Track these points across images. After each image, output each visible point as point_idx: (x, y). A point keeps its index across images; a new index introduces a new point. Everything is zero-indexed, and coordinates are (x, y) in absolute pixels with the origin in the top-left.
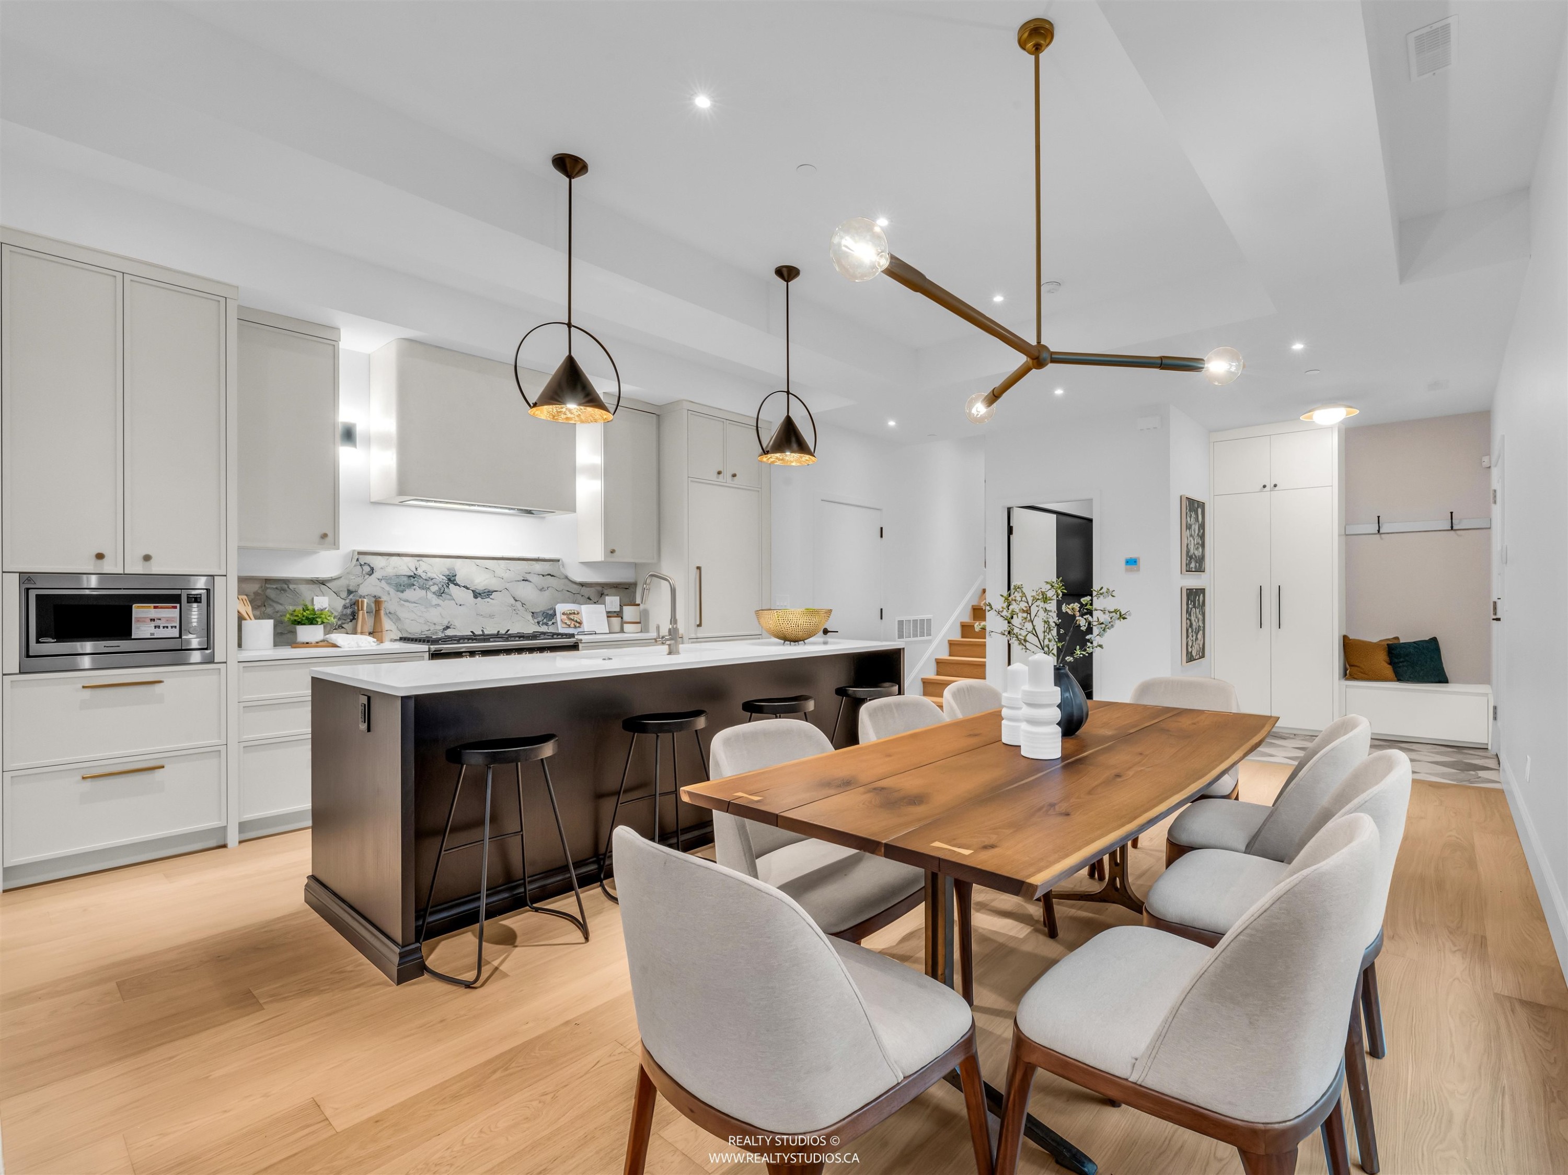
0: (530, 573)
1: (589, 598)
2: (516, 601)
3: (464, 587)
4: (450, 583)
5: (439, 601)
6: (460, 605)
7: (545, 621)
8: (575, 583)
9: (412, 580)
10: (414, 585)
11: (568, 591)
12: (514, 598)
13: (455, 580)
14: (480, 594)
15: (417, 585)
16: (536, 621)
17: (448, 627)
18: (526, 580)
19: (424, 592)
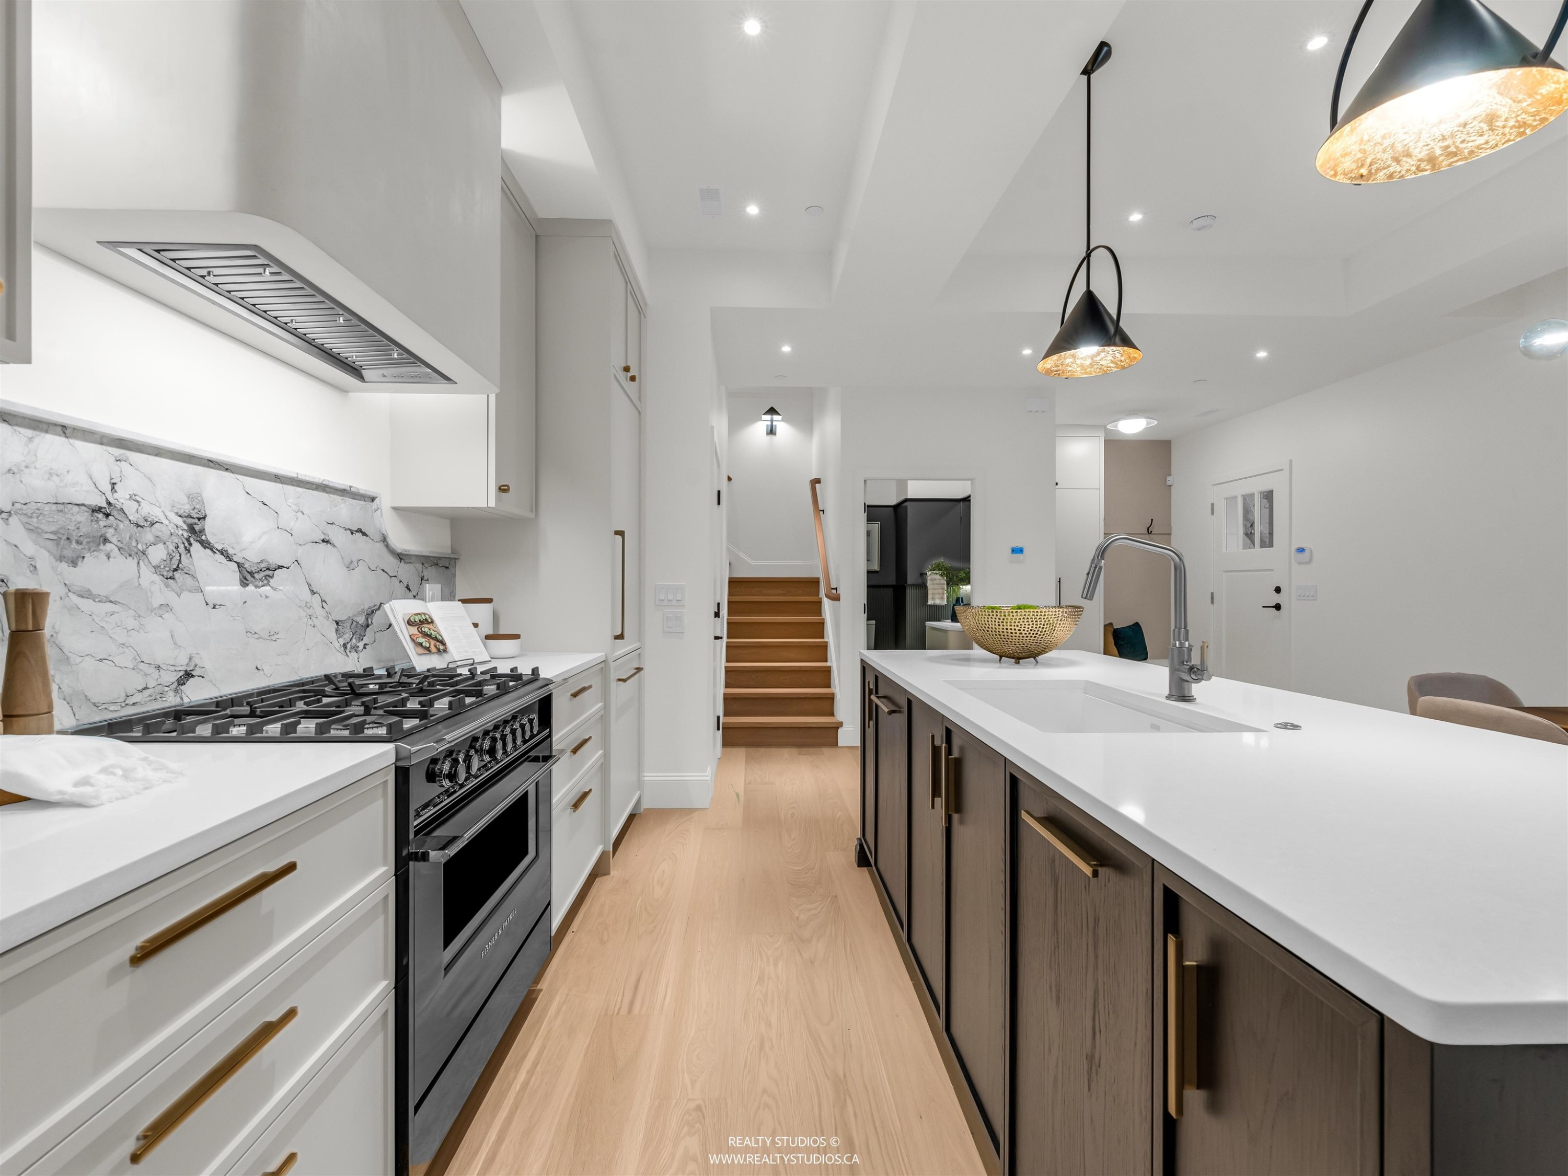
0: (333, 524)
1: (408, 588)
2: (313, 593)
3: (222, 552)
4: (191, 539)
5: (169, 596)
6: (214, 608)
7: (354, 641)
8: (392, 552)
9: (102, 524)
10: (106, 541)
11: (383, 571)
12: (309, 585)
13: (202, 531)
14: (251, 573)
15: (114, 540)
16: (342, 641)
17: (188, 675)
18: (327, 542)
19: (132, 563)
